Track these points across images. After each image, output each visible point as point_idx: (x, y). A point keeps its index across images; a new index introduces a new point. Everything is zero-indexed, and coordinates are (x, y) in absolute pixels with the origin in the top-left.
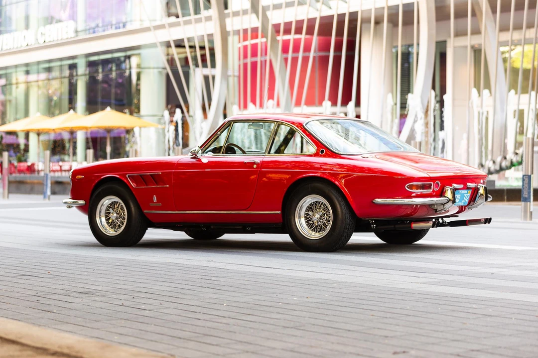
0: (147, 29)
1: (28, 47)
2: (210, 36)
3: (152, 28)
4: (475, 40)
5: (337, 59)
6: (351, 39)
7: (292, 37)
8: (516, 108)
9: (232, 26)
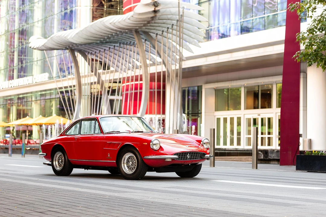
1: (29, 85)
6: (164, 83)
9: (90, 80)
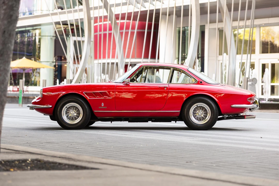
0: (48, 15)
2: (81, 19)
3: (50, 14)
4: (220, 25)
5: (149, 34)
7: (125, 21)
8: (240, 61)
9: (94, 14)
